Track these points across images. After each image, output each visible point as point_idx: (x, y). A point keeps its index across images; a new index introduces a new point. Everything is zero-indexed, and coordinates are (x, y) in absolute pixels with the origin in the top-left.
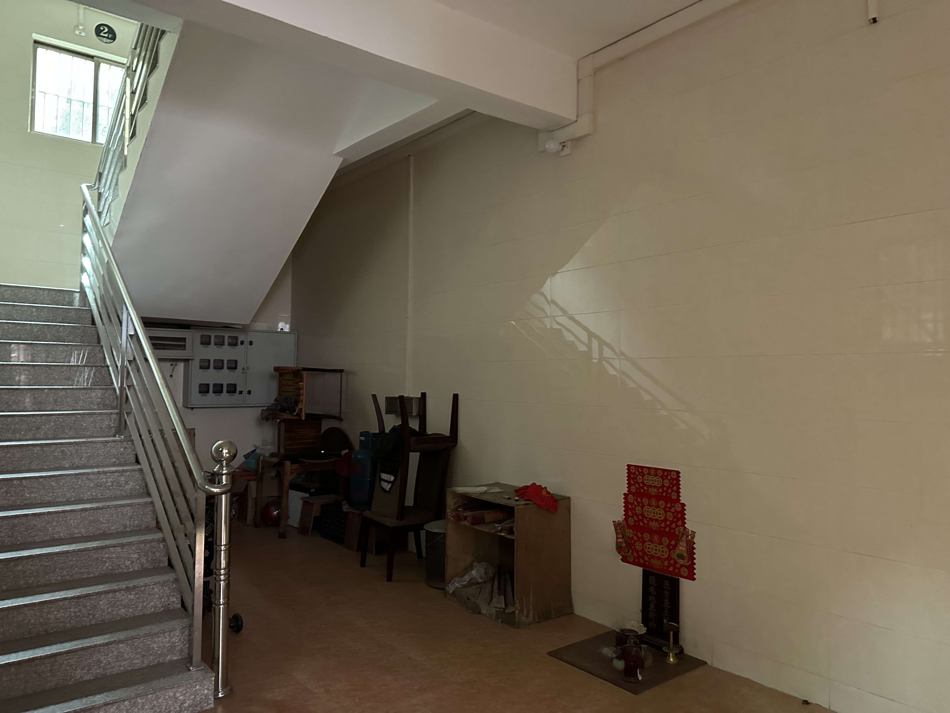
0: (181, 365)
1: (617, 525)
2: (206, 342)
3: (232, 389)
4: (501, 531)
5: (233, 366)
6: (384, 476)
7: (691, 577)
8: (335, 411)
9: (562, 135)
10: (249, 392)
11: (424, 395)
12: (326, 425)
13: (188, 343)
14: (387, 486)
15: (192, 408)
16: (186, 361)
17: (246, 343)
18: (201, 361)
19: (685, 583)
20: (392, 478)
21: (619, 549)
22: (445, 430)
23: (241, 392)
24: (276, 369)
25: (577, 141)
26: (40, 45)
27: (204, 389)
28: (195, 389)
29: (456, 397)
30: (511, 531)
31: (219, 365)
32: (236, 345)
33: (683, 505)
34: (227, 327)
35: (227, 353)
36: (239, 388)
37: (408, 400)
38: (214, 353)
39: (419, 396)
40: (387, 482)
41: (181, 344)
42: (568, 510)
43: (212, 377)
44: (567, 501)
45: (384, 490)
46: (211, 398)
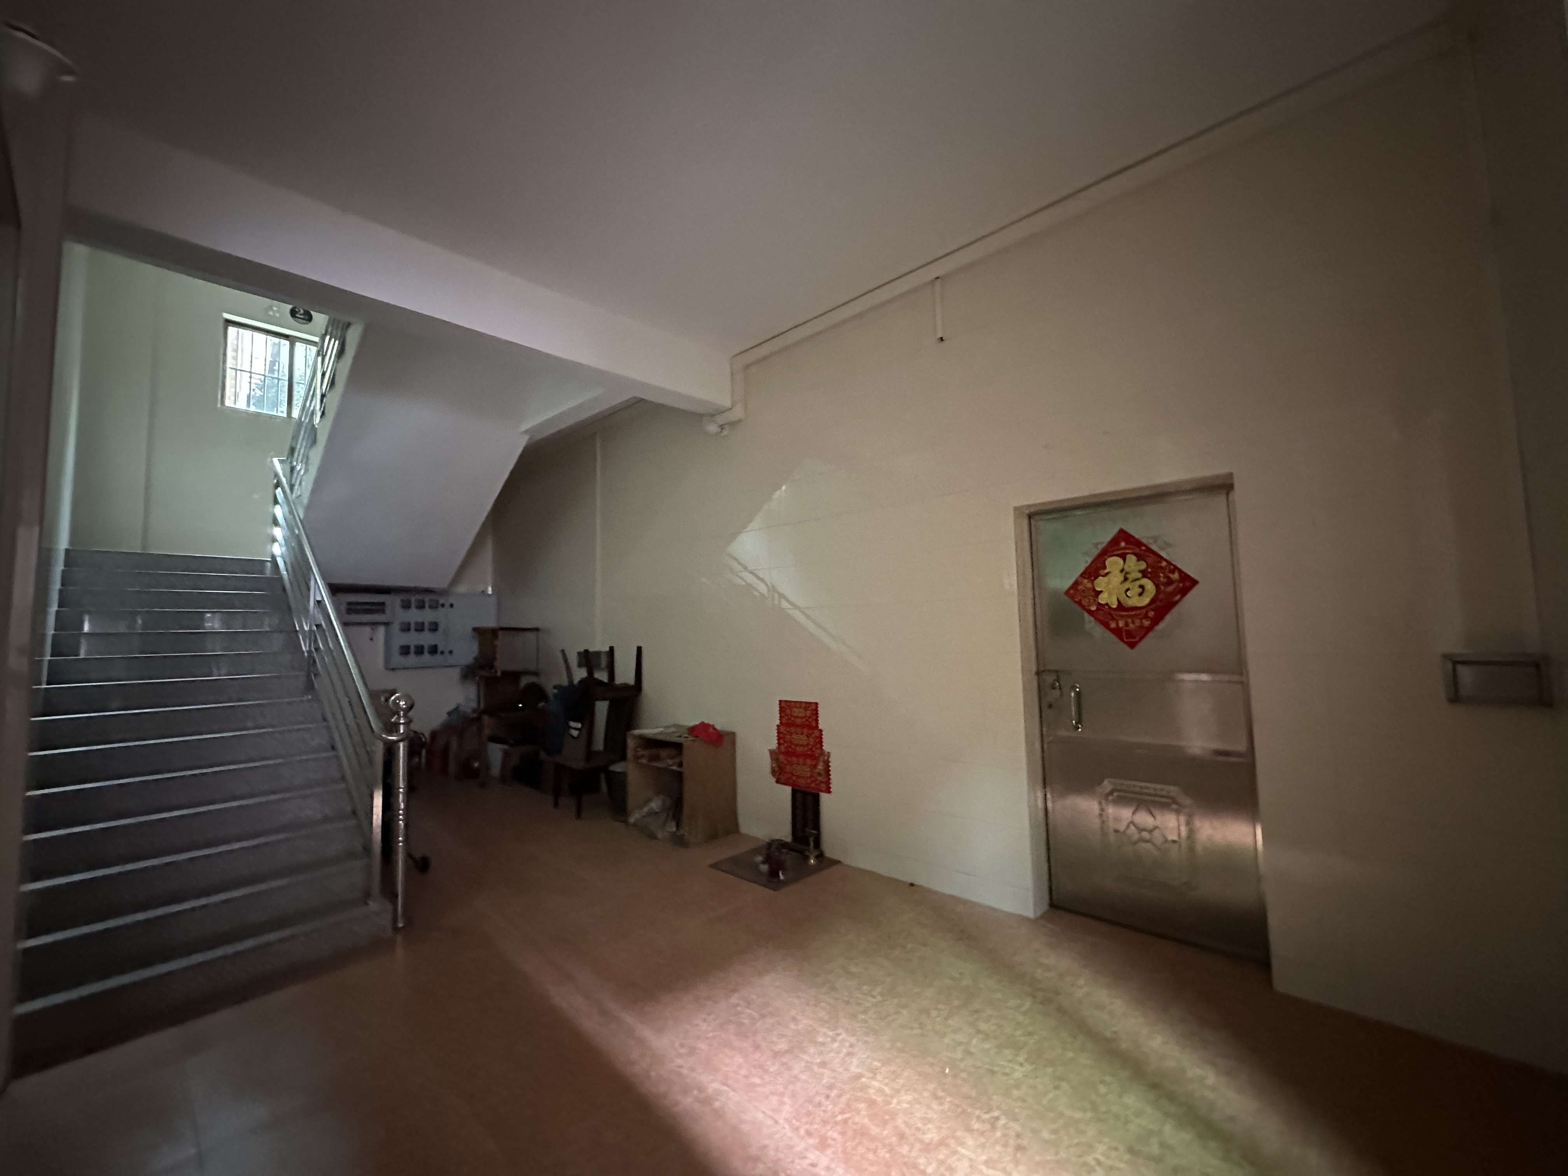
0: (381, 630)
1: (772, 752)
2: (406, 606)
3: (434, 650)
4: (672, 766)
5: (434, 627)
6: (573, 724)
7: (828, 791)
9: (721, 419)
10: (451, 652)
11: (612, 649)
12: (524, 681)
13: (388, 607)
14: (575, 733)
15: (394, 669)
16: (386, 624)
17: (447, 605)
18: (402, 624)
19: (824, 796)
20: (579, 725)
21: (773, 772)
22: (631, 680)
23: (442, 653)
24: (475, 630)
25: (734, 424)
26: (230, 325)
27: (405, 651)
28: (396, 651)
29: (639, 649)
30: (680, 765)
31: (420, 628)
32: (437, 607)
33: (821, 731)
34: (428, 591)
35: (427, 616)
36: (440, 649)
37: (598, 654)
38: (414, 616)
39: (607, 649)
40: (576, 729)
41: (380, 608)
42: (733, 743)
43: (413, 639)
44: (732, 735)
45: (573, 737)
46: (412, 659)
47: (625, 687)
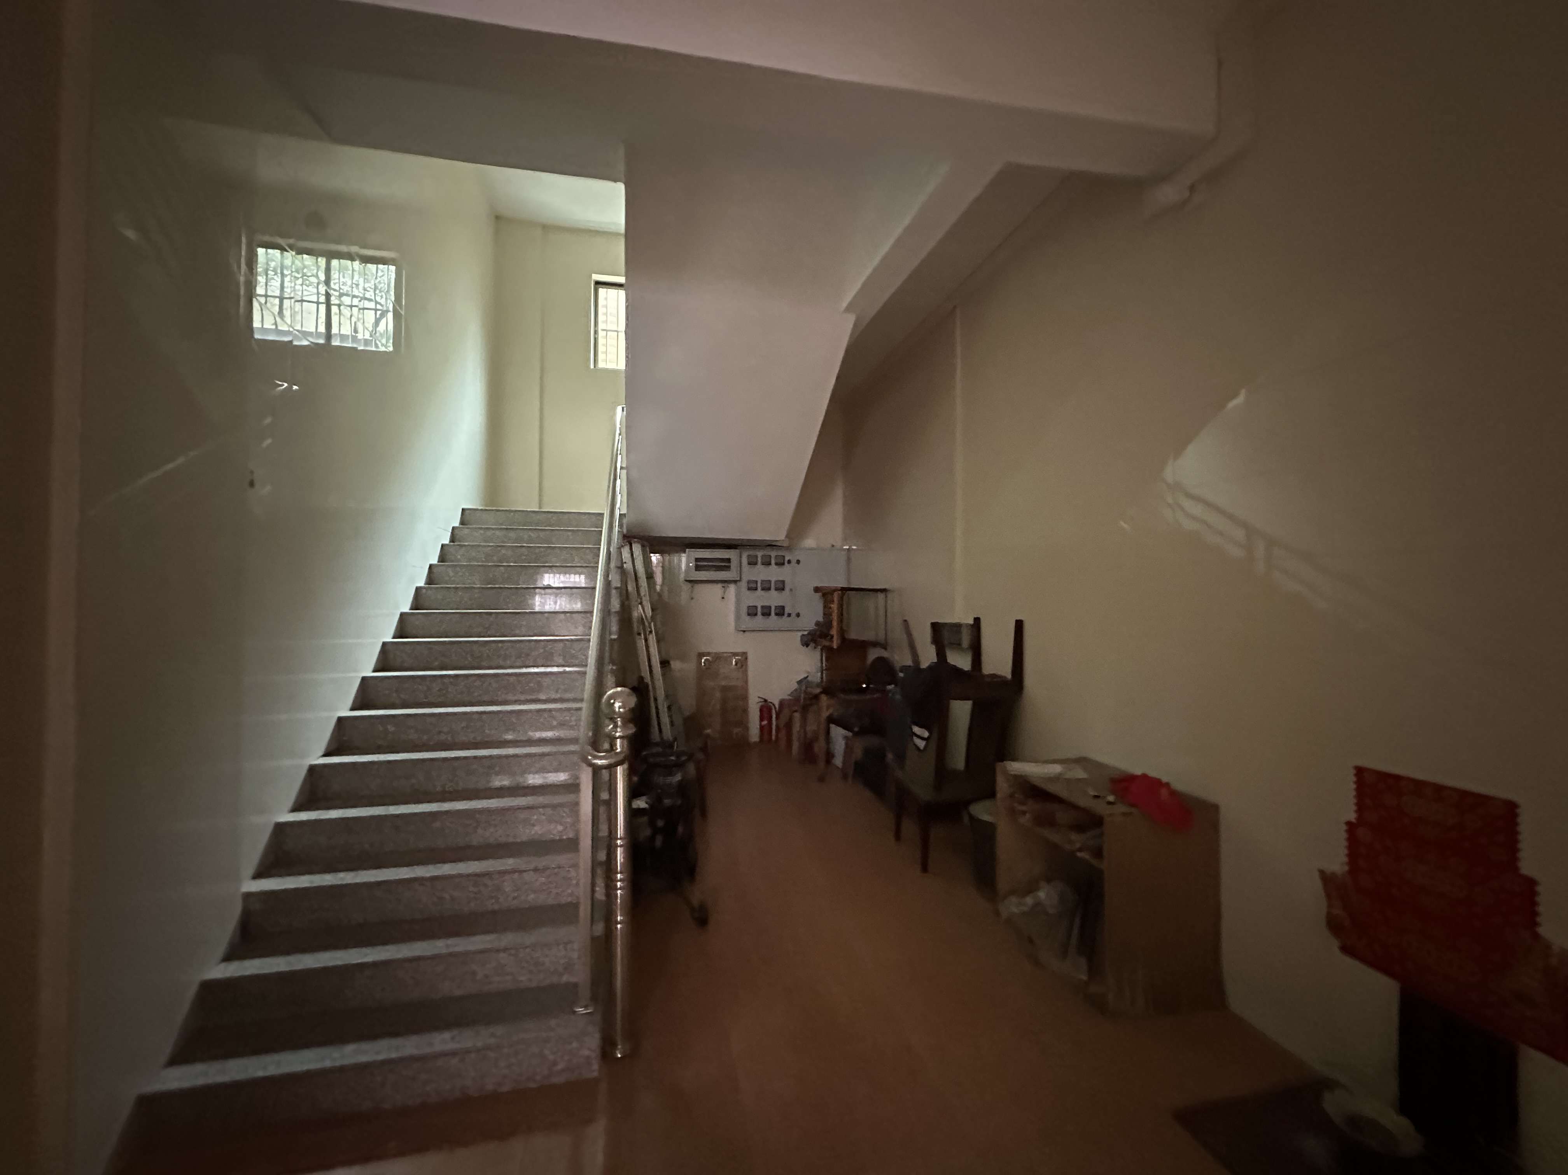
0: (732, 588)
1: (1327, 879)
2: (752, 563)
3: (781, 612)
4: (1080, 850)
5: (781, 587)
6: (916, 729)
8: (881, 637)
9: (1188, 175)
10: (798, 615)
11: (977, 620)
12: (873, 654)
13: (734, 564)
14: (921, 744)
15: (744, 631)
16: (735, 582)
17: (794, 561)
18: (749, 582)
20: (926, 734)
21: (1333, 925)
22: (1005, 670)
23: (789, 615)
24: (817, 590)
26: (600, 286)
27: (752, 612)
28: (744, 611)
29: (1019, 625)
30: (1098, 853)
31: (766, 588)
32: (783, 564)
33: (1531, 882)
34: (770, 545)
35: (773, 573)
36: (787, 611)
37: (957, 627)
38: (761, 573)
39: (971, 622)
40: (922, 738)
41: (724, 565)
42: (1215, 826)
43: (760, 599)
44: (1213, 809)
45: (918, 748)
46: (759, 621)
47: (997, 681)
